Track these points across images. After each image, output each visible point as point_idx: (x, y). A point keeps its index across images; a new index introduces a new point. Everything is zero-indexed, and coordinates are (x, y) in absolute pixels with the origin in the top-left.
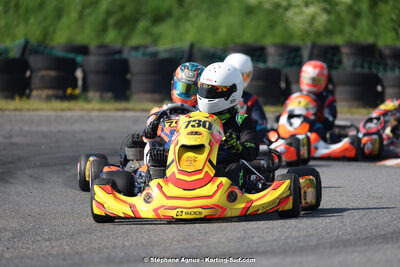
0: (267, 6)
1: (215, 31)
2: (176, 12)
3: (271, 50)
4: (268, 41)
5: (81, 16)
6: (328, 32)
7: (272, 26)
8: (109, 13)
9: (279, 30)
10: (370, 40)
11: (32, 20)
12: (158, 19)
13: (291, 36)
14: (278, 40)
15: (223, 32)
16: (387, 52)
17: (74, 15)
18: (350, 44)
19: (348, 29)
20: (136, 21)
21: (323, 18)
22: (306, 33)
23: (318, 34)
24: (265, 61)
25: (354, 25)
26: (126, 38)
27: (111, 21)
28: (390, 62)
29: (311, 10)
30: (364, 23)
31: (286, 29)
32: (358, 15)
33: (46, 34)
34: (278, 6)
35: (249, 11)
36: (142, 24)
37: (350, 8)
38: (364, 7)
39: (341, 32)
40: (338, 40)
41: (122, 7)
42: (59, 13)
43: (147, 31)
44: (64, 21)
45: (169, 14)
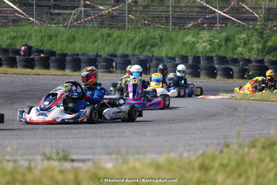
0: (190, 42)
1: (172, 50)
2: (159, 44)
3: (190, 58)
4: (189, 54)
5: (127, 45)
6: (211, 52)
7: (192, 49)
8: (137, 44)
9: (195, 50)
11: (111, 46)
12: (153, 46)
13: (198, 53)
14: (193, 54)
15: (175, 51)
16: (229, 59)
17: (125, 44)
18: (217, 56)
19: (217, 51)
20: (146, 46)
21: (209, 47)
22: (202, 52)
23: (207, 52)
25: (219, 49)
26: (142, 52)
27: (137, 46)
29: (205, 44)
30: (223, 48)
32: (221, 46)
33: (115, 50)
34: (194, 42)
35: (184, 44)
36: (148, 48)
37: (218, 43)
38: (223, 43)
39: (215, 51)
40: (214, 55)
41: (141, 42)
42: (120, 43)
43: (149, 50)
44: (121, 46)
45: (157, 44)
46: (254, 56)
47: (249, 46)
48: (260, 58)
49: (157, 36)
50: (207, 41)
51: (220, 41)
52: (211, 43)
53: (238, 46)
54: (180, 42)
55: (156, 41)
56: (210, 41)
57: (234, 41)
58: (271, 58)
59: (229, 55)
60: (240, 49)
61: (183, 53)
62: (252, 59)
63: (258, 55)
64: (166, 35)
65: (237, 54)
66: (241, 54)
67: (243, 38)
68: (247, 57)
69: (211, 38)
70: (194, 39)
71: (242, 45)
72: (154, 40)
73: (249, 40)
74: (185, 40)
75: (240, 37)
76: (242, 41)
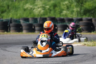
0: (29, 9)
1: (17, 15)
2: (7, 10)
3: (30, 19)
4: (29, 17)
6: (44, 15)
7: (30, 13)
9: (32, 14)
10: (54, 16)
12: (3, 12)
13: (35, 16)
14: (32, 17)
15: (19, 15)
16: (58, 19)
18: (49, 17)
19: (48, 14)
21: (42, 11)
22: (38, 15)
23: (41, 15)
24: (29, 22)
25: (50, 13)
28: (59, 22)
29: (40, 9)
30: (52, 12)
31: (34, 14)
32: (51, 10)
34: (31, 9)
35: (25, 10)
37: (49, 9)
38: (52, 8)
39: (47, 14)
40: (46, 16)
45: (5, 11)
46: (75, 16)
47: (71, 10)
48: (79, 17)
49: (5, 5)
50: (41, 7)
51: (50, 7)
52: (44, 8)
53: (63, 10)
54: (22, 8)
55: (5, 8)
56: (43, 7)
57: (60, 6)
58: (87, 17)
59: (58, 16)
60: (64, 12)
61: (25, 16)
62: (74, 19)
63: (78, 15)
64: (12, 4)
65: (63, 15)
66: (66, 15)
67: (66, 4)
68: (71, 18)
69: (44, 5)
70: (31, 6)
71: (66, 9)
72: (3, 8)
73: (70, 5)
74: (25, 7)
75: (64, 3)
76: (65, 6)
